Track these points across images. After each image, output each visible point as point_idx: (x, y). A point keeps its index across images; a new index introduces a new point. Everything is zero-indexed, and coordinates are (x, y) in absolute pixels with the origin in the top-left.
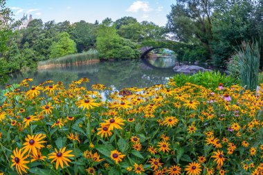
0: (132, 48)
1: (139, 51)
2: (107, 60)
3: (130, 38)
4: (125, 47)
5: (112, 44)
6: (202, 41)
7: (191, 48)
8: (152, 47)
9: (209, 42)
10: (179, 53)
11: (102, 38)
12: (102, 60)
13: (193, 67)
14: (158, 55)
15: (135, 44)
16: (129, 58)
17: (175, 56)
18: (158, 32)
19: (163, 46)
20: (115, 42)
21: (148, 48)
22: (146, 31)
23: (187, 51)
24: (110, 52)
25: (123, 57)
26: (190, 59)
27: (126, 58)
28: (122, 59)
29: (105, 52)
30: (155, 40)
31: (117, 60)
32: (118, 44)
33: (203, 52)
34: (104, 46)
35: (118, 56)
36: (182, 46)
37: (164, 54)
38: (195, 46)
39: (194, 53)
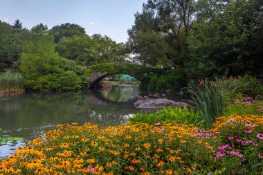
0: (78, 74)
1: (88, 78)
2: (37, 91)
3: (74, 58)
4: (68, 72)
5: (47, 66)
6: (175, 62)
7: (159, 72)
8: (106, 73)
9: (185, 64)
10: (143, 81)
11: (31, 55)
12: (29, 90)
13: (159, 101)
14: (114, 83)
15: (82, 68)
16: (74, 88)
17: (138, 84)
18: (114, 51)
19: (121, 71)
20: (52, 64)
21: (100, 75)
22: (99, 49)
23: (155, 77)
24: (42, 79)
25: (64, 88)
26: (157, 89)
27: (69, 88)
28: (63, 91)
29: (35, 78)
30: (111, 64)
31: (54, 90)
32: (57, 68)
33: (176, 77)
34: (34, 69)
35: (56, 85)
36: (148, 70)
37: (122, 82)
38: (165, 69)
39: (163, 79)
